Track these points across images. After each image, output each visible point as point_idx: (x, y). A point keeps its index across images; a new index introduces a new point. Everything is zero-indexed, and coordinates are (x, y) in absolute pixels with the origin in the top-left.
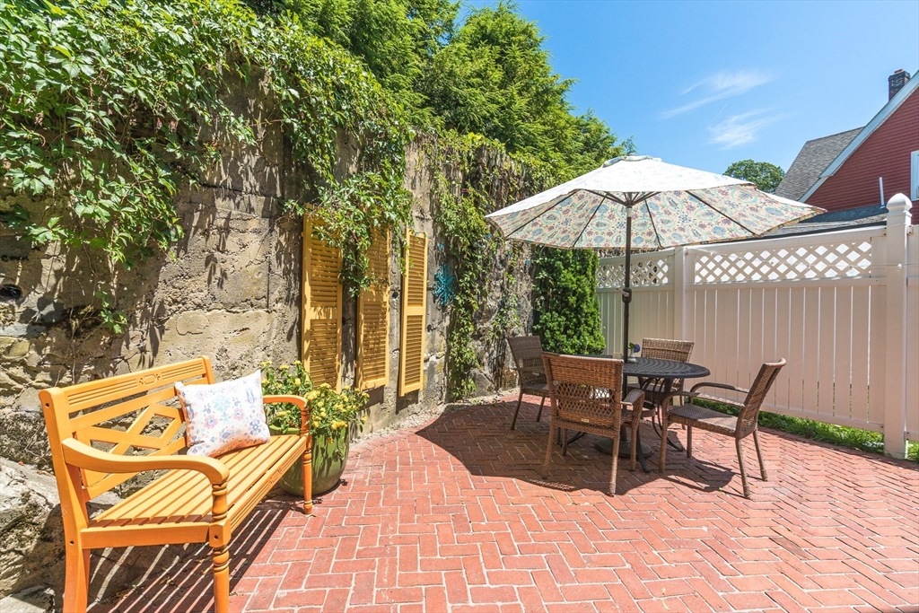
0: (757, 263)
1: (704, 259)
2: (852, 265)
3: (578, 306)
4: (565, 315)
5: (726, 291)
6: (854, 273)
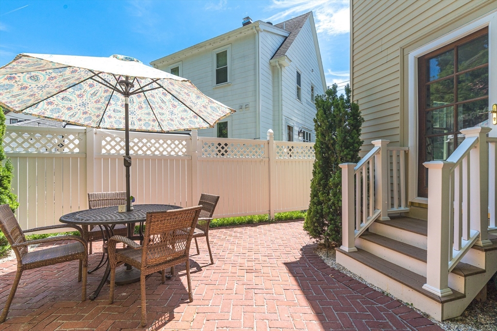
0: (140, 145)
1: (108, 139)
2: (180, 150)
6: (180, 154)
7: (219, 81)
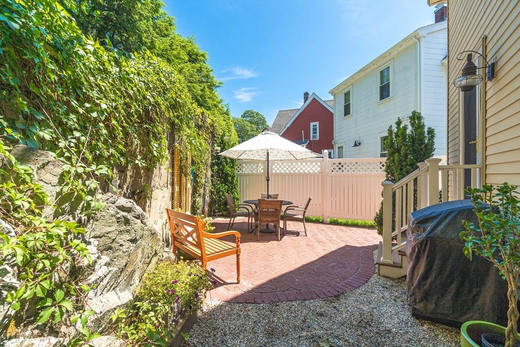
0: (292, 167)
1: (276, 164)
2: (316, 169)
3: (232, 181)
4: (227, 185)
5: (283, 175)
6: (316, 171)
7: (382, 98)
